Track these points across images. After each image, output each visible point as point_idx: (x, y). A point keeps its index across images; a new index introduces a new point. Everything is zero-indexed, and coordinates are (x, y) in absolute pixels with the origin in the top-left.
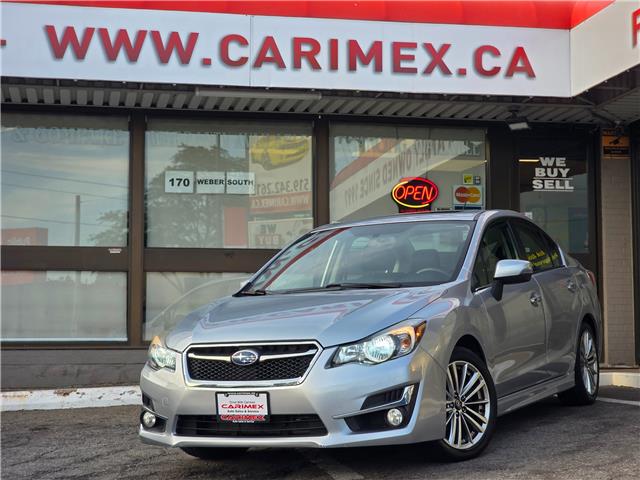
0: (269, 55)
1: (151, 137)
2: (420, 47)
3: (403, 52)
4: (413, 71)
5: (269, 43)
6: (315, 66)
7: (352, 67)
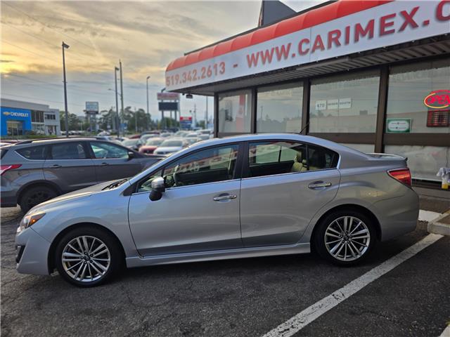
0: (318, 44)
1: (314, 89)
2: (397, 15)
3: (387, 21)
4: (393, 31)
5: (319, 38)
6: (338, 44)
7: (356, 40)
